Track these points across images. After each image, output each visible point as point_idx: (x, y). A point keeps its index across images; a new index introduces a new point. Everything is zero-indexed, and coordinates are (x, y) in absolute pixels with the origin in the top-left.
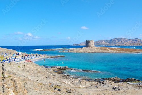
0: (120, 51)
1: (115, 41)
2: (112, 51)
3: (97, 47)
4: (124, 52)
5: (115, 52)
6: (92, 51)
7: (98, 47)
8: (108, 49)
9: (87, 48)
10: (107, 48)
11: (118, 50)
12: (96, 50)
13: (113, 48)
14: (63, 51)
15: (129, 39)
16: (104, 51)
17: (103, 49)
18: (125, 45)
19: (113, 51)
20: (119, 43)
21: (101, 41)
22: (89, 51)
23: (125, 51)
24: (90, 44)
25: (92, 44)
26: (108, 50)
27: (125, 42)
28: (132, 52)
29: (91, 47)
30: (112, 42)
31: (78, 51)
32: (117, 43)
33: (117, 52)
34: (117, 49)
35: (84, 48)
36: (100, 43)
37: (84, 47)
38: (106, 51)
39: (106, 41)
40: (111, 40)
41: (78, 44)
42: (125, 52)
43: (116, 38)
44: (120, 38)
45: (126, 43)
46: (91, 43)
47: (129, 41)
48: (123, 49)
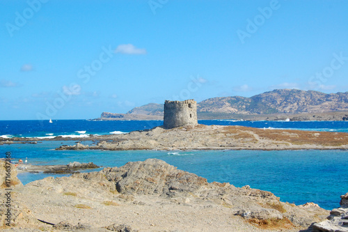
0: (301, 144)
1: (274, 101)
2: (271, 141)
3: (208, 127)
4: (314, 146)
5: (282, 147)
6: (195, 145)
7: (215, 127)
8: (256, 136)
9: (171, 132)
10: (251, 133)
11: (294, 140)
12: (211, 141)
13: (271, 132)
14: (79, 145)
15: (328, 96)
16: (240, 143)
17: (236, 137)
18: (312, 120)
19: (275, 141)
20: (287, 109)
21: (218, 102)
22: (183, 144)
23: (319, 141)
24: (181, 115)
25: (189, 116)
26: (255, 141)
27: (311, 104)
28: (343, 146)
29: (188, 129)
30: (259, 104)
31: (139, 144)
32: (280, 109)
33: (291, 146)
34: (288, 134)
35: (158, 131)
36: (214, 110)
37: (158, 128)
38: (248, 144)
39: (235, 101)
40: (256, 99)
41: (121, 116)
42: (320, 147)
43: (275, 91)
44: (292, 91)
45: (317, 108)
46: (187, 110)
47: (327, 103)
48: (310, 136)
